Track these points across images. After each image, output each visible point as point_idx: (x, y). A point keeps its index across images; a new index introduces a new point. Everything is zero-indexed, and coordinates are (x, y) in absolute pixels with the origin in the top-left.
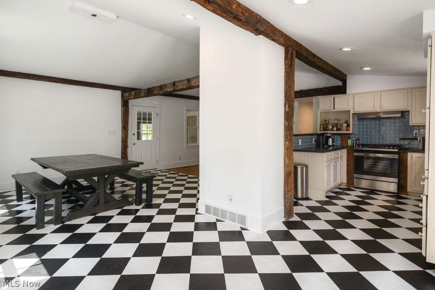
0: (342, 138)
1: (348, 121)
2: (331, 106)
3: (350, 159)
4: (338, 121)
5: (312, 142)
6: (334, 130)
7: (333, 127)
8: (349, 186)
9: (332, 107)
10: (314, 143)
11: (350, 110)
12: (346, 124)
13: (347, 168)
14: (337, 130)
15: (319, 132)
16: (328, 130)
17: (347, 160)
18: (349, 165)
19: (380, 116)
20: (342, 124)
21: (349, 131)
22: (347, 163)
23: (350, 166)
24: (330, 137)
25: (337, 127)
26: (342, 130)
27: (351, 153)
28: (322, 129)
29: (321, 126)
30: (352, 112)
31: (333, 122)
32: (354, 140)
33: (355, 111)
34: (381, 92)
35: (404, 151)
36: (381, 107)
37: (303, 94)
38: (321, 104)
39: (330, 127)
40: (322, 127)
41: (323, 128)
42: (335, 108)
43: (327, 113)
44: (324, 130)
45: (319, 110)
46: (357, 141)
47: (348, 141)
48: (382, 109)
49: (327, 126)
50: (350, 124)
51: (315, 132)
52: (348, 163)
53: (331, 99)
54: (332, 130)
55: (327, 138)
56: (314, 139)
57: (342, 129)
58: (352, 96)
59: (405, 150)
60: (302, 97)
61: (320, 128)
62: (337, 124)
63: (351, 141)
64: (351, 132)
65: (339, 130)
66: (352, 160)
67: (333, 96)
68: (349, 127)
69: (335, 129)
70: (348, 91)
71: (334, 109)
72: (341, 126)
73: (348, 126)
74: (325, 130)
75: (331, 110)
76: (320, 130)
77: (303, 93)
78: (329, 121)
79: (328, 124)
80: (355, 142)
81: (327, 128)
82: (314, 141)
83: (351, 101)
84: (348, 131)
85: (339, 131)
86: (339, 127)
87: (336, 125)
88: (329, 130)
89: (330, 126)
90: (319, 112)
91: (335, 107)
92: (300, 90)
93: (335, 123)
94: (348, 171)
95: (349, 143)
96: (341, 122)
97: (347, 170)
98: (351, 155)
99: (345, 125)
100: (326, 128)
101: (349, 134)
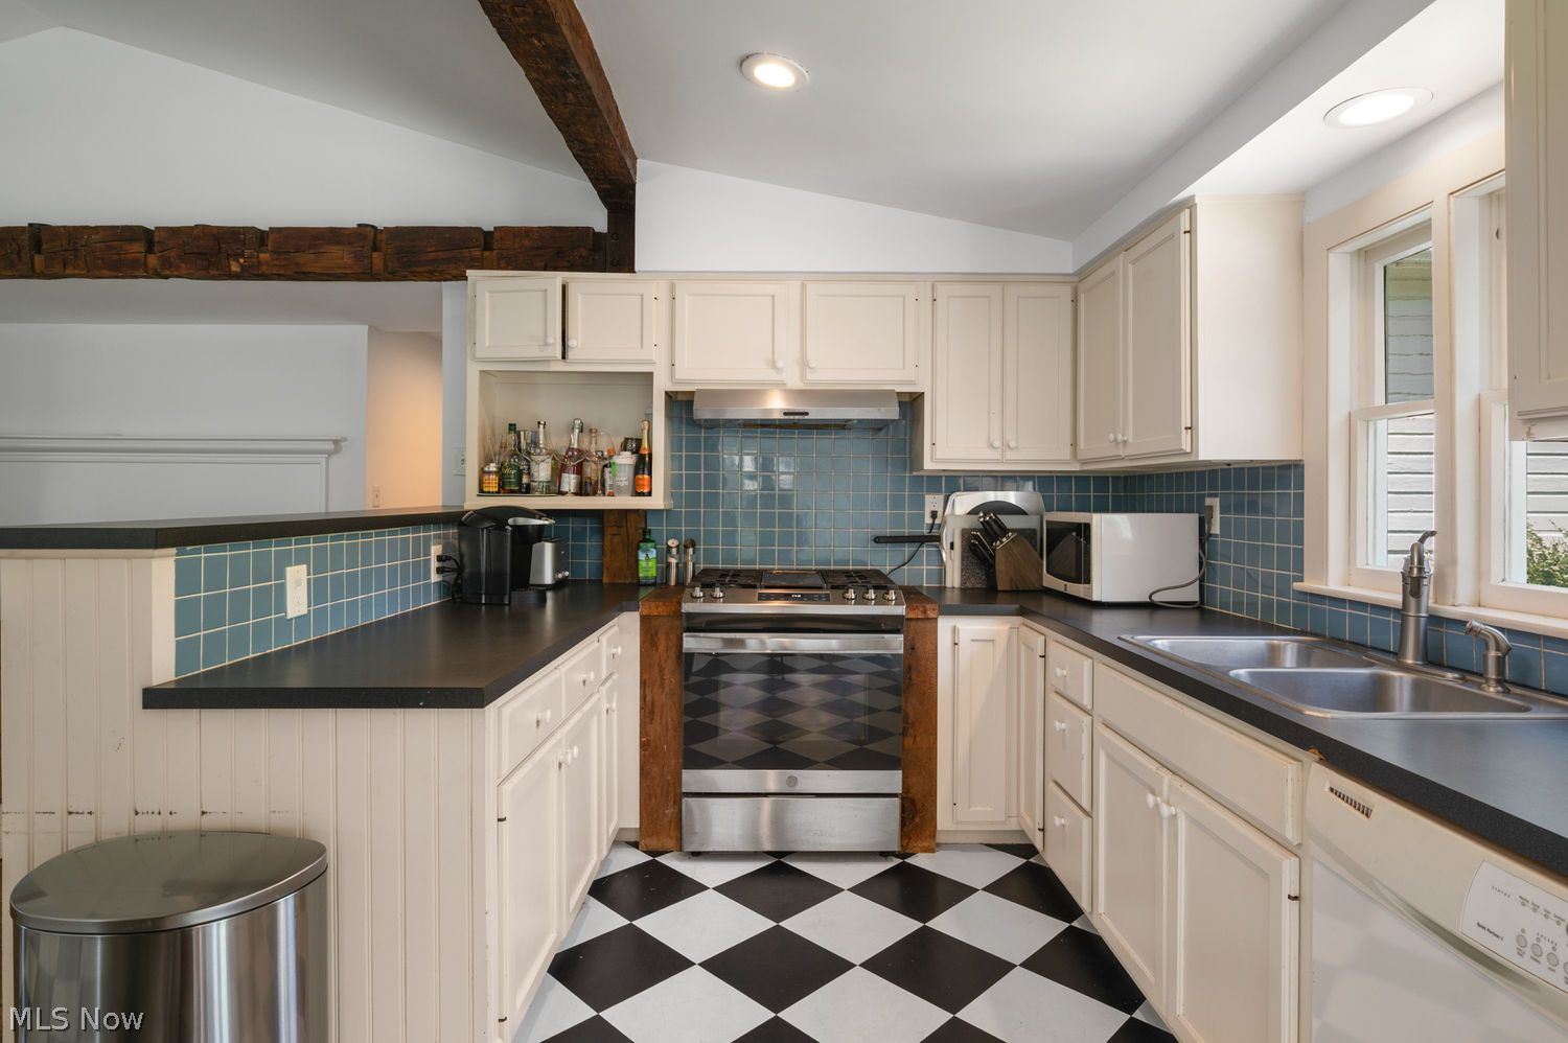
0: (608, 538)
1: (639, 441)
2: (546, 336)
3: (661, 670)
4: (586, 439)
5: (422, 570)
6: (565, 488)
7: (558, 471)
8: (654, 844)
9: (551, 341)
10: (435, 578)
11: (652, 374)
12: (628, 454)
13: (643, 732)
14: (581, 491)
15: (473, 502)
16: (528, 490)
17: (643, 684)
18: (652, 712)
19: (807, 414)
20: (611, 457)
21: (650, 494)
22: (643, 698)
23: (657, 717)
24: (540, 534)
25: (579, 470)
26: (608, 490)
27: (661, 635)
28: (492, 483)
29: (488, 460)
30: (661, 385)
31: (559, 443)
32: (669, 548)
33: (679, 375)
34: (806, 278)
35: (925, 612)
36: (804, 364)
37: (375, 255)
38: (487, 320)
39: (542, 472)
40: (493, 467)
41: (500, 472)
42: (571, 355)
43: (520, 379)
44: (503, 489)
45: (474, 358)
46: (686, 553)
47: (642, 556)
48: (810, 376)
49: (523, 466)
50: (650, 455)
51: (453, 505)
52: (649, 698)
53: (546, 290)
54: (555, 488)
55: (526, 540)
56: (436, 550)
57: (608, 482)
58: (659, 289)
59: (928, 606)
60: (368, 275)
61: (483, 472)
62: (579, 450)
63: (653, 554)
64: (657, 501)
65: (589, 489)
66: (672, 679)
67: (556, 278)
68: (650, 474)
69: (570, 481)
70: (642, 257)
71: (564, 357)
72: (603, 463)
73: (643, 464)
74: (512, 492)
75: (546, 361)
76: (482, 492)
77: (375, 248)
78: (536, 434)
79: (529, 453)
80: (673, 561)
81: (525, 480)
82: (434, 564)
83: (657, 313)
84: (642, 494)
85: (595, 494)
86: (591, 470)
87: (575, 461)
88: (535, 490)
89: (542, 465)
90: (473, 371)
91: (572, 343)
92: (359, 225)
93: (570, 449)
94: (648, 749)
95: (642, 564)
96: (604, 444)
97: (644, 746)
98: (662, 647)
99: (626, 459)
100: (520, 474)
101: (643, 514)
